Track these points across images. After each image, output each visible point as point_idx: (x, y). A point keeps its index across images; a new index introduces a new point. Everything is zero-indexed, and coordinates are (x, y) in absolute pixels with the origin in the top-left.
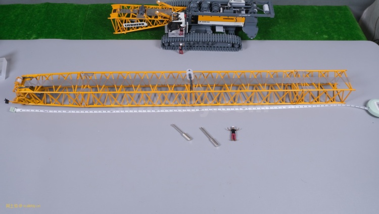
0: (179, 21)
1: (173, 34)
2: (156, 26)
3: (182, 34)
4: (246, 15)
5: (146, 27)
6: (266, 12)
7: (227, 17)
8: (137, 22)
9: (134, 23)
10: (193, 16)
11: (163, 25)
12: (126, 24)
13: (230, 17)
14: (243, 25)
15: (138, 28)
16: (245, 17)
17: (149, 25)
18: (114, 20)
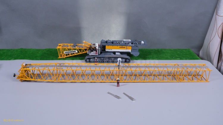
0: (95, 46)
1: (92, 54)
2: (82, 53)
3: (97, 54)
4: (132, 45)
5: (77, 53)
6: (142, 44)
7: (121, 46)
8: (72, 50)
9: (70, 51)
10: (103, 46)
11: (86, 52)
12: (66, 52)
13: (123, 46)
14: (131, 51)
15: (72, 54)
16: (131, 46)
17: (78, 52)
18: (59, 49)
